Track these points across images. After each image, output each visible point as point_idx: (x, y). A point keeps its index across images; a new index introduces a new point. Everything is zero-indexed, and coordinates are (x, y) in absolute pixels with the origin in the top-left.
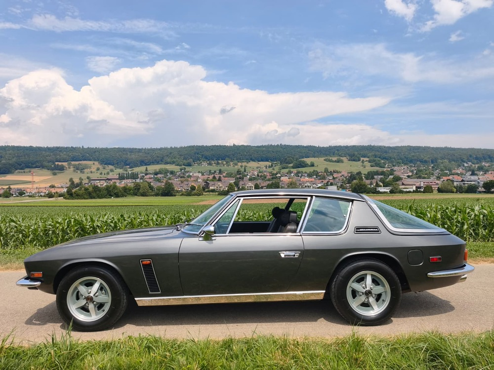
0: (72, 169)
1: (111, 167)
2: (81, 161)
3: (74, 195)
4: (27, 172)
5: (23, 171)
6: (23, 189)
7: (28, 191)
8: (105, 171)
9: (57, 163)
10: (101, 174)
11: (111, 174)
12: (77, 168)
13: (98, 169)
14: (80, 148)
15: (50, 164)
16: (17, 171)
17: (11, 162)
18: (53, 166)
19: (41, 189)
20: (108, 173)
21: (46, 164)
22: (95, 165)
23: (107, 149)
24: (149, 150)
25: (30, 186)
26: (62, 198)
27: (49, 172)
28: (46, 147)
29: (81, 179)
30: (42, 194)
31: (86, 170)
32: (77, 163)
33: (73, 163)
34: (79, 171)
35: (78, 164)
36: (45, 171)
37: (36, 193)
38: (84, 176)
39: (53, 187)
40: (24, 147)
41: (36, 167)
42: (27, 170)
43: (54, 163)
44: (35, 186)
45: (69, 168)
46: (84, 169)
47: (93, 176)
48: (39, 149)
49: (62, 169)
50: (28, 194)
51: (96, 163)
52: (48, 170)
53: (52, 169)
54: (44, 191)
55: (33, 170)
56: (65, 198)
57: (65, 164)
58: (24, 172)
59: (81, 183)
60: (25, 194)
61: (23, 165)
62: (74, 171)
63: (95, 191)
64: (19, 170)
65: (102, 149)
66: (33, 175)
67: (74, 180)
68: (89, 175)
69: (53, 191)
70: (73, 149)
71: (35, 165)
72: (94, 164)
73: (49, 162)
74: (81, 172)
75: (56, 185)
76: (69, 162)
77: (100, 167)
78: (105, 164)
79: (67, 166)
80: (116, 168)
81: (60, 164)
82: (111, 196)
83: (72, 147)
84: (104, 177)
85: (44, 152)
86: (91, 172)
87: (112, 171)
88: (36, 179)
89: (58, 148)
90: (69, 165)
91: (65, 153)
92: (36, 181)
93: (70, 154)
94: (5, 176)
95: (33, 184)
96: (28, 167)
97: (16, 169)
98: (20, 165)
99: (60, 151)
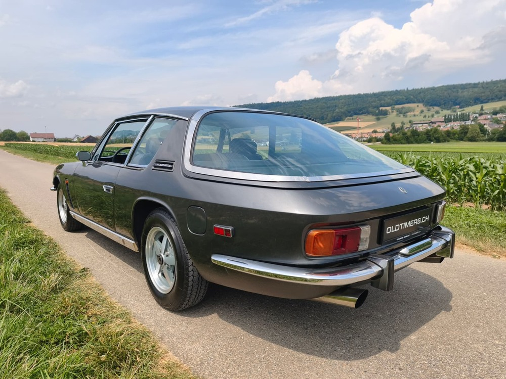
0: (395, 113)
1: (436, 108)
2: (404, 104)
3: (391, 140)
5: (351, 118)
6: (349, 135)
7: (353, 136)
8: (430, 114)
9: (381, 108)
10: (425, 117)
11: (436, 116)
12: (400, 112)
13: (422, 112)
14: (404, 90)
15: (375, 109)
16: (347, 118)
17: (342, 110)
18: (377, 111)
19: (364, 135)
20: (433, 116)
21: (371, 109)
22: (418, 108)
23: (433, 89)
24: (488, 83)
25: (355, 132)
26: (380, 142)
27: (374, 117)
29: (403, 123)
30: (365, 139)
31: (409, 114)
32: (400, 106)
33: (397, 107)
34: (402, 115)
35: (402, 108)
36: (370, 117)
37: (359, 138)
38: (406, 120)
39: (375, 132)
40: (354, 95)
41: (363, 113)
42: (355, 117)
43: (378, 108)
44: (360, 131)
45: (393, 112)
46: (407, 112)
47: (415, 119)
48: (366, 95)
49: (385, 113)
51: (421, 105)
52: (373, 115)
53: (377, 115)
54: (366, 136)
55: (360, 116)
56: (383, 143)
57: (388, 108)
58: (353, 119)
59: (402, 127)
61: (352, 112)
62: (397, 115)
63: (414, 136)
64: (348, 117)
65: (428, 89)
66: (358, 121)
67: (396, 125)
68: (413, 119)
69: (374, 135)
70: (397, 92)
71: (361, 112)
72: (418, 106)
73: (374, 107)
74: (404, 116)
75: (378, 130)
76: (393, 106)
77: (425, 109)
78: (430, 106)
79: (390, 111)
80: (443, 109)
81: (384, 108)
82: (431, 141)
83: (397, 91)
84: (427, 120)
85: (370, 98)
86: (415, 115)
87: (437, 112)
88: (362, 124)
89: (383, 93)
90: (393, 109)
91: (389, 97)
92: (362, 127)
93: (394, 98)
94: (338, 123)
95: (358, 130)
96: (356, 114)
97: (347, 117)
98: (350, 112)
99: (385, 96)
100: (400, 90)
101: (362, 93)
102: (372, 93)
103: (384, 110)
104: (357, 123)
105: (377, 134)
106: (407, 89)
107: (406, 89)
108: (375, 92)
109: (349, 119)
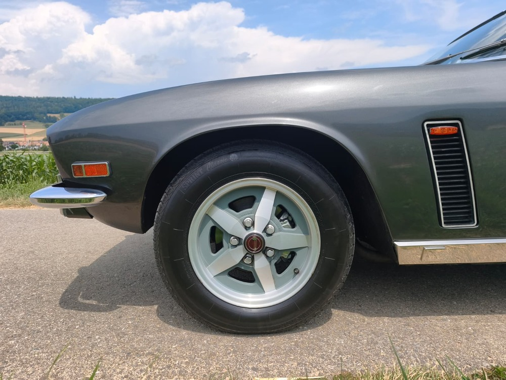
4: (18, 125)
5: (13, 123)
6: (15, 142)
7: (21, 144)
9: (48, 115)
14: (72, 98)
15: (42, 116)
16: (7, 123)
18: (45, 118)
19: (34, 142)
21: (36, 115)
23: (101, 100)
25: (22, 139)
27: (42, 124)
28: (35, 97)
30: (36, 147)
32: (70, 115)
33: (66, 114)
36: (37, 123)
37: (29, 147)
39: (46, 140)
40: (12, 97)
41: (27, 119)
42: (17, 122)
43: (45, 114)
44: (28, 139)
48: (29, 99)
49: (54, 121)
50: (21, 147)
52: (40, 122)
53: (45, 122)
54: (38, 144)
55: (24, 123)
57: (57, 116)
58: (15, 124)
60: (17, 147)
61: (13, 116)
64: (9, 123)
65: (96, 100)
66: (25, 128)
70: (64, 100)
71: (25, 117)
73: (40, 113)
76: (62, 113)
79: (59, 118)
81: (52, 115)
83: (63, 98)
85: (34, 103)
88: (29, 131)
89: (48, 98)
90: (62, 116)
91: (56, 104)
92: (28, 134)
93: (62, 105)
95: (25, 137)
96: (19, 119)
97: (7, 121)
98: (10, 116)
99: (52, 102)
100: (68, 98)
101: (23, 96)
103: (53, 118)
104: (22, 129)
106: (75, 97)
107: (73, 98)
108: (39, 97)
109: (10, 125)
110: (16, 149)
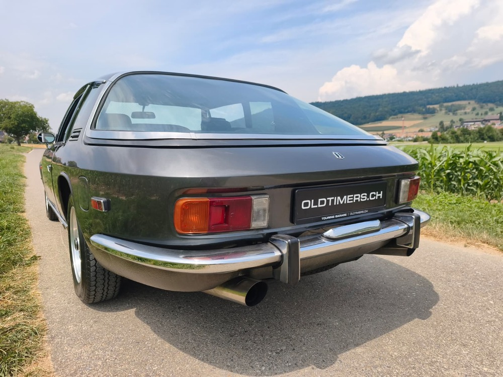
0: (443, 111)
1: (491, 105)
2: (454, 101)
3: (439, 139)
4: (400, 118)
5: (395, 117)
6: (393, 134)
7: (398, 135)
8: (483, 111)
9: (428, 106)
10: (477, 114)
11: (490, 113)
12: (450, 110)
13: (474, 109)
14: (454, 87)
15: (421, 108)
16: (391, 117)
17: (386, 109)
18: (424, 110)
19: (409, 134)
20: (486, 113)
21: (417, 108)
22: (469, 106)
23: (487, 84)
25: (400, 131)
26: (427, 142)
27: (421, 116)
29: (452, 122)
30: (410, 138)
31: (459, 112)
32: (450, 104)
33: (445, 104)
34: (451, 114)
35: (452, 105)
36: (416, 116)
37: (404, 138)
38: (456, 118)
39: (422, 131)
40: (399, 93)
41: (408, 112)
42: (399, 115)
43: (425, 106)
44: (406, 130)
45: (441, 110)
46: (457, 110)
47: (465, 117)
48: (412, 94)
49: (433, 112)
50: (398, 139)
51: (472, 102)
52: (419, 113)
53: (423, 113)
54: (412, 136)
55: (405, 116)
56: (429, 142)
57: (436, 106)
58: (397, 118)
59: (451, 126)
60: (394, 138)
61: (397, 111)
62: (446, 113)
63: (464, 134)
65: (481, 85)
66: (404, 120)
67: (445, 123)
69: (420, 135)
70: (445, 90)
71: (407, 111)
72: (469, 103)
73: (421, 106)
74: (453, 114)
75: (425, 129)
76: (441, 104)
77: (476, 106)
78: (484, 102)
79: (438, 109)
80: (498, 106)
81: (431, 106)
82: (483, 139)
83: (445, 88)
84: (480, 117)
85: (416, 96)
86: (466, 113)
87: (492, 109)
88: (407, 123)
89: (430, 90)
90: (441, 106)
91: (437, 94)
92: (407, 126)
93: (443, 95)
94: (381, 123)
95: (403, 129)
96: (401, 112)
97: (391, 115)
98: (394, 111)
99: (433, 93)
100: (449, 87)
101: (408, 91)
102: (418, 90)
103: (431, 109)
104: (402, 122)
105: (423, 133)
106: (457, 85)
108: (422, 90)
109: (393, 118)
110: (393, 140)
